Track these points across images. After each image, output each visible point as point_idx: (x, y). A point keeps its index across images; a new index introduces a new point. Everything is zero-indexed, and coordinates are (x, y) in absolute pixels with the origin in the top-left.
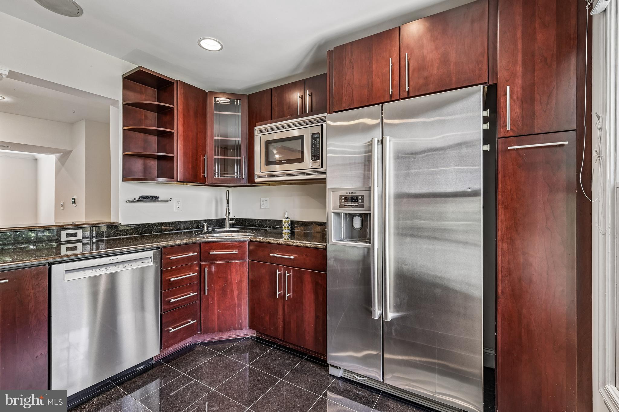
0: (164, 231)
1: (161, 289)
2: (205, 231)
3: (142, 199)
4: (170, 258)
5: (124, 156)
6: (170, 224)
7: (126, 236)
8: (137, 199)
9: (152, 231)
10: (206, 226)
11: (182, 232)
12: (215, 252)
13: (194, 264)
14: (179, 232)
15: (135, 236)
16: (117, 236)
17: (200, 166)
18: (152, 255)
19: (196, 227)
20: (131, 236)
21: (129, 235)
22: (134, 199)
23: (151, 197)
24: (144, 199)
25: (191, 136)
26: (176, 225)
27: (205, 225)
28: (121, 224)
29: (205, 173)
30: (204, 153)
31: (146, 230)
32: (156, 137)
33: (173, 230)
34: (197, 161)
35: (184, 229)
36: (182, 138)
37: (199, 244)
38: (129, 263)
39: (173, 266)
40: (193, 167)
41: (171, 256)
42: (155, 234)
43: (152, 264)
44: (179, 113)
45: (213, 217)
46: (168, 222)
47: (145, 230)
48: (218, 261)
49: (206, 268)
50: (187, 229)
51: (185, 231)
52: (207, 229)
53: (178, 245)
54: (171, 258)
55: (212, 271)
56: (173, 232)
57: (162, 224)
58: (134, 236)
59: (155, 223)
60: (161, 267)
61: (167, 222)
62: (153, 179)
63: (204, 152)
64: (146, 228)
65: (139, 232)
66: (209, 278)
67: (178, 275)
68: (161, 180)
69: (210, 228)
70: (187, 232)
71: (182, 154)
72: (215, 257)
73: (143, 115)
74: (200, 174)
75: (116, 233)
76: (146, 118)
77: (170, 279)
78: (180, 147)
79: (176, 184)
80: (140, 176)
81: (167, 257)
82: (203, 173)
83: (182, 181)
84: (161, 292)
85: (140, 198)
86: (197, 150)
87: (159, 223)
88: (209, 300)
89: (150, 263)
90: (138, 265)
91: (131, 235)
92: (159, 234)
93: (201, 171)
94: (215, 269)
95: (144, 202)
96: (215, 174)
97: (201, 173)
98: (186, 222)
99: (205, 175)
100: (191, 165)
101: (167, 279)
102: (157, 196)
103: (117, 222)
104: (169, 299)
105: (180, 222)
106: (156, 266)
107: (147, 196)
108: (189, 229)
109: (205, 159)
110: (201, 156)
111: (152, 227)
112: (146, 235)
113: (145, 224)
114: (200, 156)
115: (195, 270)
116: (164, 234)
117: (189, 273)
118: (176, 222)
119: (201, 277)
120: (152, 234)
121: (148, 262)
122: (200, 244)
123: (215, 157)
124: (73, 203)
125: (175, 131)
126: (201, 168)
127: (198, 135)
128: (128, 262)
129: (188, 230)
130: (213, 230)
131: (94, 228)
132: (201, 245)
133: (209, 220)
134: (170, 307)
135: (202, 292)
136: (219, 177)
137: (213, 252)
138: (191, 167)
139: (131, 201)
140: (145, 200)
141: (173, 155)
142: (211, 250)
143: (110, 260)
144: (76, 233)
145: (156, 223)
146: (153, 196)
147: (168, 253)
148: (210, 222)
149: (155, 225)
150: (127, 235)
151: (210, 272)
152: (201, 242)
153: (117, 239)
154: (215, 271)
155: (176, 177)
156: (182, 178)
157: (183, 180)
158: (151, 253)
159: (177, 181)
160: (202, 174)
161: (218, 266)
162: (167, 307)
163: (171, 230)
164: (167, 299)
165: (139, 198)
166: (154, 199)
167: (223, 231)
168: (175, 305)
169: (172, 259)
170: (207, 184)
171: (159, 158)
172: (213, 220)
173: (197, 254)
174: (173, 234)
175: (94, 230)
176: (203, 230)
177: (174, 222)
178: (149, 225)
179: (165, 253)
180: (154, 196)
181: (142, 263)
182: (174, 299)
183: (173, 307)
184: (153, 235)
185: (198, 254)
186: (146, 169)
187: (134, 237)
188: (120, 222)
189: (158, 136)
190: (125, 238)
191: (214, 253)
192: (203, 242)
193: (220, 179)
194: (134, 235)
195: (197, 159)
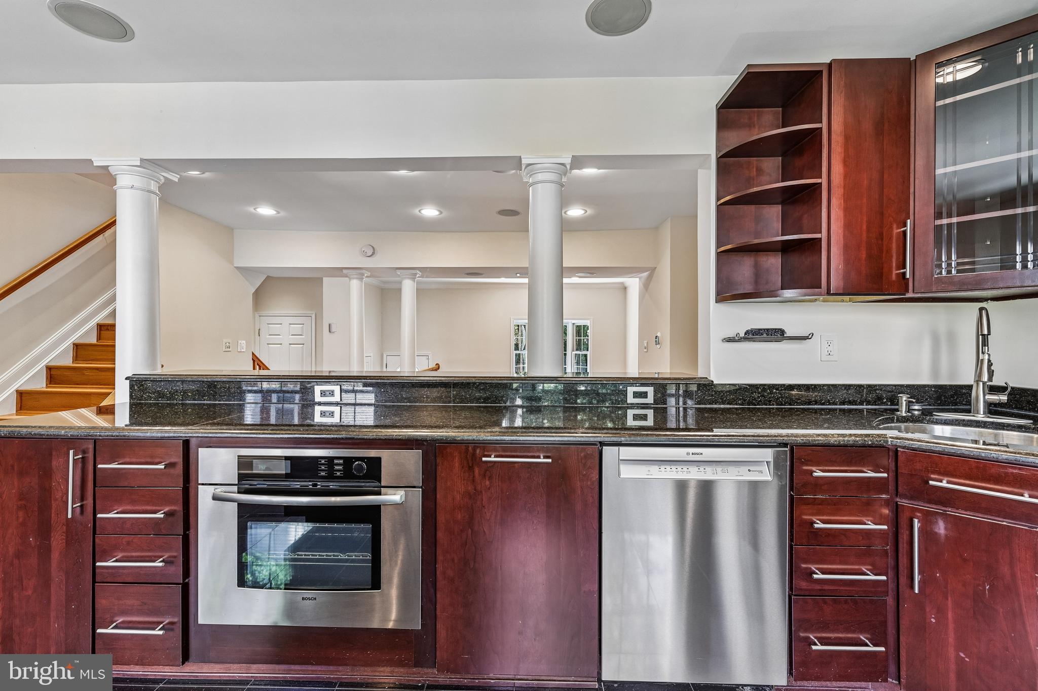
0: (797, 403)
1: (791, 540)
2: (904, 414)
3: (751, 336)
4: (812, 472)
5: (719, 255)
6: (808, 387)
7: (722, 406)
8: (742, 335)
9: (771, 401)
10: (904, 403)
11: (836, 409)
12: (948, 482)
13: (875, 500)
14: (830, 410)
15: (738, 406)
16: (706, 404)
17: (889, 251)
18: (771, 459)
19: (875, 402)
20: (731, 406)
21: (727, 404)
22: (737, 335)
23: (768, 331)
24: (754, 335)
25: (865, 182)
26: (824, 392)
27: (904, 399)
28: (713, 382)
29: (904, 267)
30: (904, 216)
31: (759, 397)
32: (780, 207)
33: (816, 403)
34: (882, 239)
35: (843, 403)
36: (842, 190)
37: (894, 452)
38: (722, 465)
39: (822, 492)
40: (870, 256)
41: (814, 469)
42: (777, 408)
43: (769, 478)
44: (833, 136)
45: (924, 379)
46: (805, 385)
47: (756, 397)
48: (957, 509)
49: (916, 521)
50: (850, 403)
51: (846, 407)
52: (909, 410)
53: (834, 446)
54: (815, 474)
55: (936, 533)
56: (816, 407)
57: (791, 387)
58: (736, 406)
59: (776, 385)
60: (791, 489)
61: (803, 385)
62: (772, 294)
63: (903, 213)
64: (759, 393)
65: (745, 400)
66: (926, 550)
67: (834, 515)
68: (789, 294)
69: (916, 407)
70: (850, 411)
71: (842, 230)
72: (947, 498)
73: (755, 170)
74: (890, 271)
75: (704, 397)
76: (760, 171)
77: (813, 523)
78: (837, 213)
79: (824, 301)
80: (748, 288)
81: (805, 468)
82: (898, 268)
83: (841, 292)
84: (791, 547)
85: (747, 333)
86: (882, 214)
87: (784, 385)
88: (928, 610)
89: (766, 475)
90: (739, 474)
91: (730, 404)
92: (785, 408)
93: (894, 265)
94: (946, 529)
95: (754, 341)
96: (940, 266)
97: (894, 269)
98: (848, 387)
99: (904, 274)
100: (864, 252)
101: (806, 520)
102: (780, 329)
103: (707, 378)
104: (810, 566)
105: (834, 386)
106: (779, 485)
107: (761, 330)
108: (856, 405)
109: (905, 233)
110: (895, 226)
111: (771, 393)
112: (759, 408)
113: (757, 385)
114: (891, 227)
115: (881, 515)
116: (796, 408)
117: (864, 519)
118: (824, 385)
119: (900, 540)
120: (771, 407)
121: (761, 472)
122: (896, 451)
123: (938, 222)
124: (657, 343)
125: (824, 181)
126: (892, 256)
127: (886, 176)
128: (722, 463)
129: (853, 405)
130: (926, 413)
131: (681, 385)
132: (899, 454)
133: (914, 386)
134: (810, 588)
135: (903, 580)
136: (954, 272)
137: (941, 481)
138: (864, 256)
139: (730, 340)
140: (756, 336)
141: (818, 236)
142: (933, 473)
143: (688, 454)
144: (646, 393)
145: (779, 385)
146: (773, 329)
147: (808, 461)
148: (916, 392)
149: (777, 389)
150: (723, 404)
151: (928, 535)
152: (900, 447)
153: (706, 408)
154: (946, 535)
155: (826, 284)
156: (841, 284)
157: (844, 289)
158: (768, 454)
159: (829, 293)
160: (895, 272)
161: (956, 523)
162: (804, 585)
163: (811, 402)
164: (804, 566)
165: (745, 334)
166: (776, 335)
167: (964, 420)
168: (824, 588)
169: (817, 478)
170: (910, 295)
171: (786, 248)
172: (925, 386)
173: (885, 475)
174: (816, 411)
175: (681, 388)
176: (897, 410)
177: (820, 385)
178: (764, 388)
179: (799, 459)
180: (776, 329)
181: (749, 470)
182: (823, 573)
183: (820, 590)
184: (773, 409)
185: (888, 476)
186: (758, 274)
187: (736, 409)
188: (711, 378)
189: (783, 203)
190: (720, 409)
191: (944, 484)
192: (904, 447)
193: (956, 279)
194: (736, 404)
195: (881, 234)
